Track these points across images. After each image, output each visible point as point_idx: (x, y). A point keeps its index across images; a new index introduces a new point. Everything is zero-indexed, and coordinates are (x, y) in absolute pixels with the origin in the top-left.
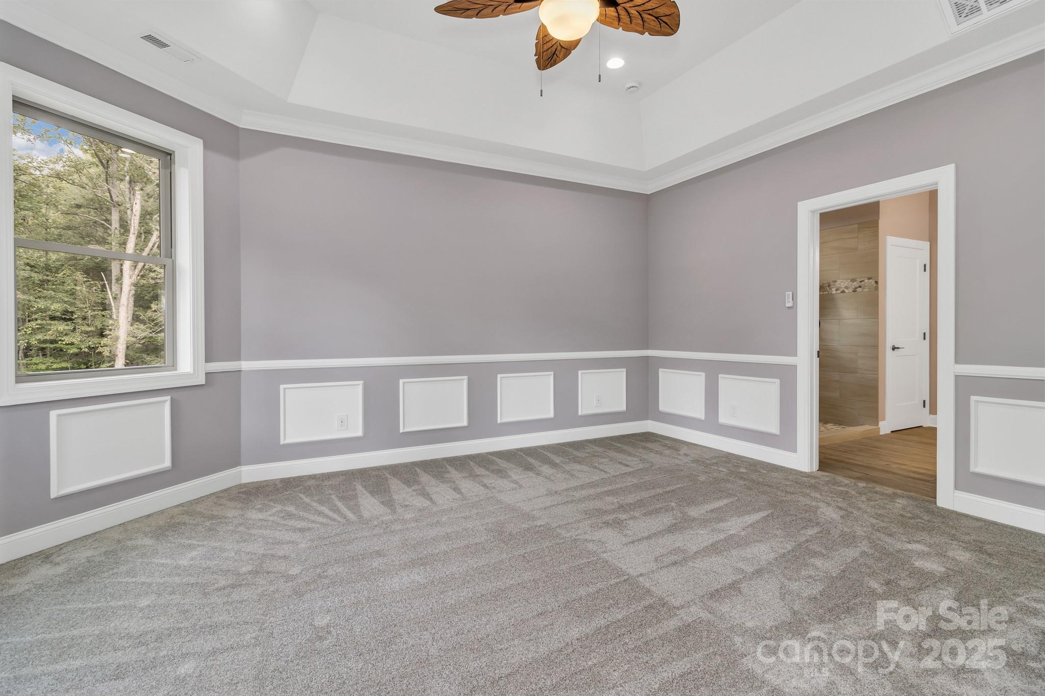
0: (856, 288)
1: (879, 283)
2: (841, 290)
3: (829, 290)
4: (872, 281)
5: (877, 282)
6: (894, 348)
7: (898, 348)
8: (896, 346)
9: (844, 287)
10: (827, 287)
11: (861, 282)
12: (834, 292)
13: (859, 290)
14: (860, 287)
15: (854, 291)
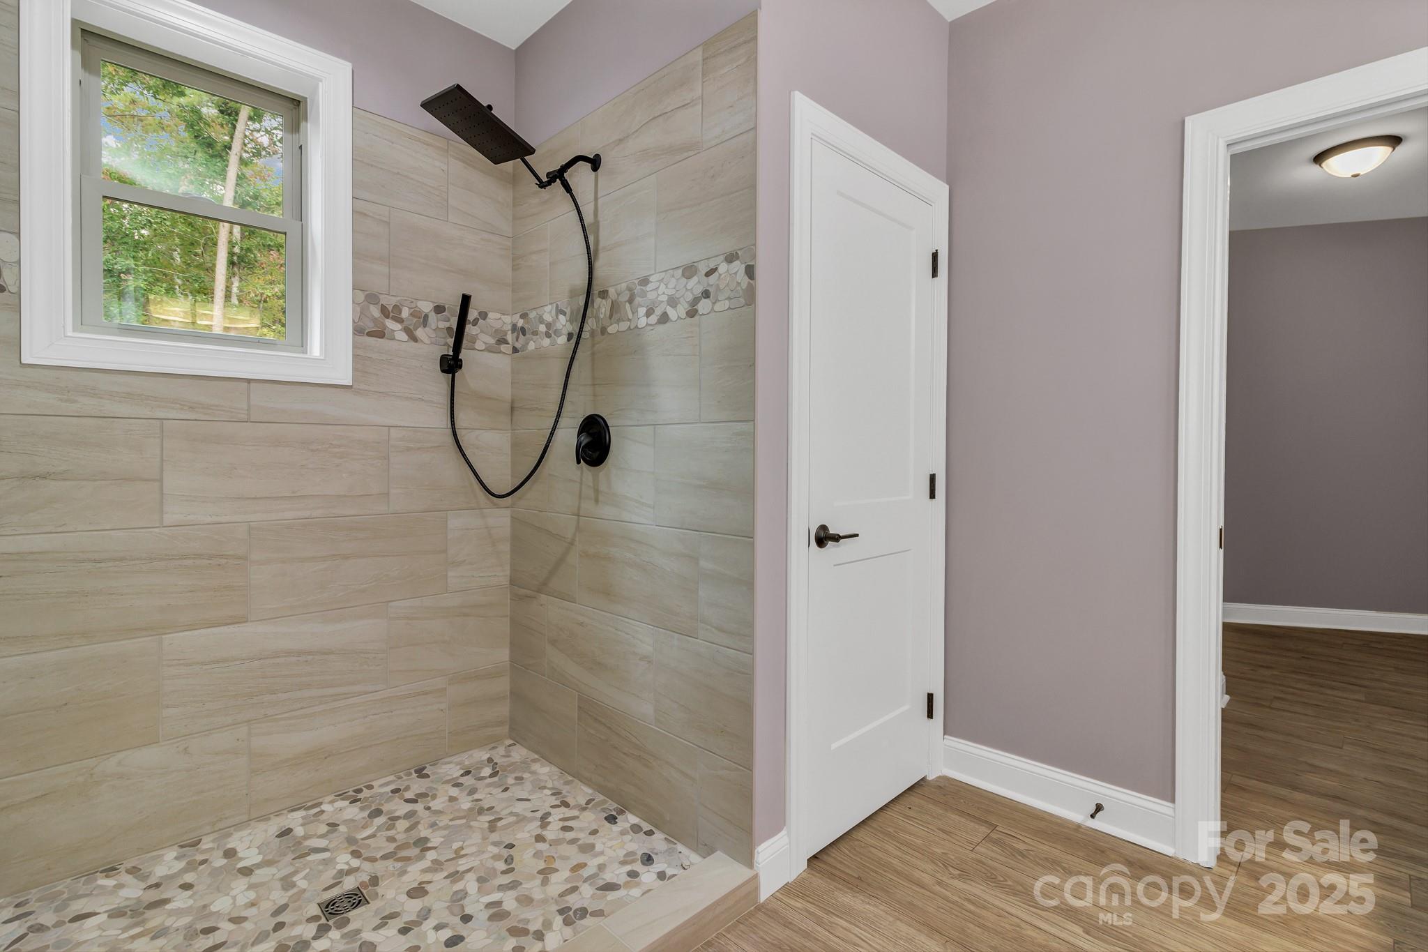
0: (696, 301)
1: (759, 272)
2: (658, 312)
3: (630, 316)
4: (738, 267)
5: (750, 271)
6: (823, 538)
7: (837, 538)
8: (832, 531)
9: (664, 298)
10: (627, 304)
11: (708, 274)
12: (643, 322)
13: (704, 306)
14: (706, 294)
15: (692, 313)
